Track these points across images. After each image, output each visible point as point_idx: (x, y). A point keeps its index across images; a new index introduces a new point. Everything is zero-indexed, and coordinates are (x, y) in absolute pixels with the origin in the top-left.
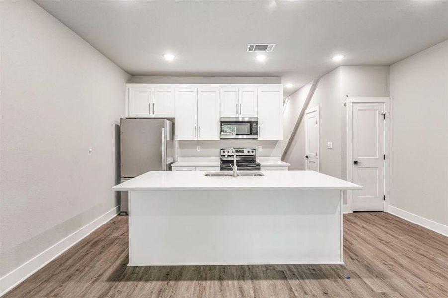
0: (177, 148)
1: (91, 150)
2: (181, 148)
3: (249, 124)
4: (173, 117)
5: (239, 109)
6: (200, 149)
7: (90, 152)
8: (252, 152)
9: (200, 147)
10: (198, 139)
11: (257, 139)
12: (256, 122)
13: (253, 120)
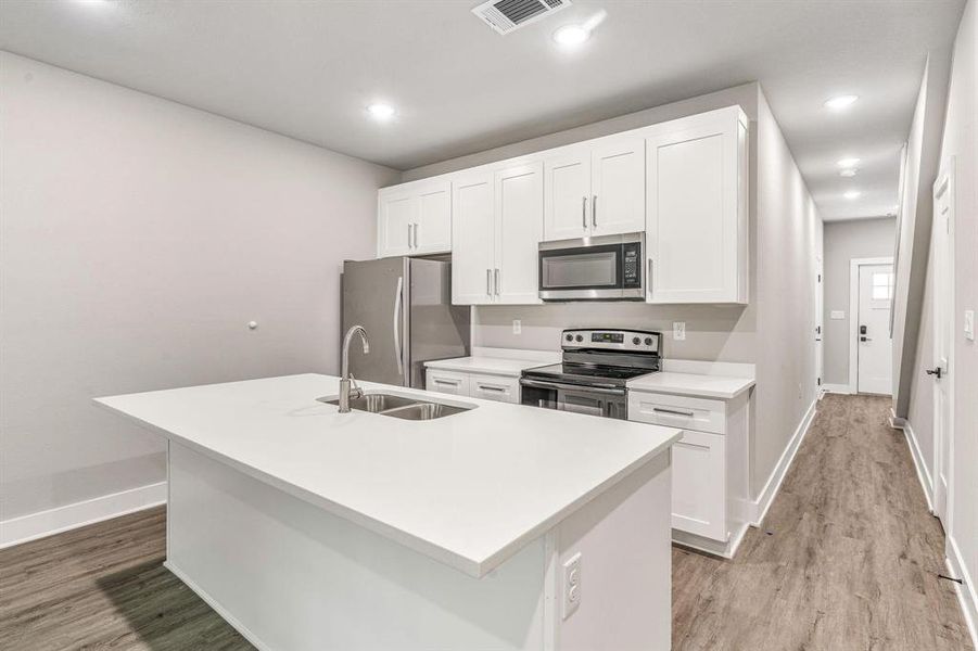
0: (476, 323)
1: (253, 324)
2: (482, 324)
3: (614, 254)
4: (448, 250)
5: (590, 211)
6: (519, 327)
7: (253, 328)
8: (648, 342)
9: (519, 322)
10: (497, 302)
11: (643, 300)
12: (636, 246)
13: (625, 241)
